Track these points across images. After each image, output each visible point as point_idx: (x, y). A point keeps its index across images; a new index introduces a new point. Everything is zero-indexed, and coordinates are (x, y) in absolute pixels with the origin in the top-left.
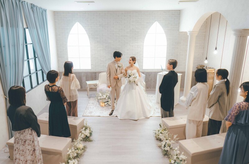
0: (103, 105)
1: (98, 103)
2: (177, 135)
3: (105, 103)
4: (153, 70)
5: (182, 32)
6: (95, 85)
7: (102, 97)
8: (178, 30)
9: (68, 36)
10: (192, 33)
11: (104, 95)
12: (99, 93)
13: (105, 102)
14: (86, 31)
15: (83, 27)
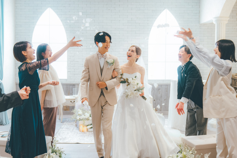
0: (85, 129)
1: (75, 128)
2: (209, 154)
3: (87, 126)
4: (163, 80)
5: (205, 24)
6: (73, 101)
7: (83, 117)
8: (199, 21)
9: (34, 28)
10: (219, 19)
11: (86, 114)
12: (79, 110)
13: (87, 124)
14: (62, 20)
15: (58, 15)
